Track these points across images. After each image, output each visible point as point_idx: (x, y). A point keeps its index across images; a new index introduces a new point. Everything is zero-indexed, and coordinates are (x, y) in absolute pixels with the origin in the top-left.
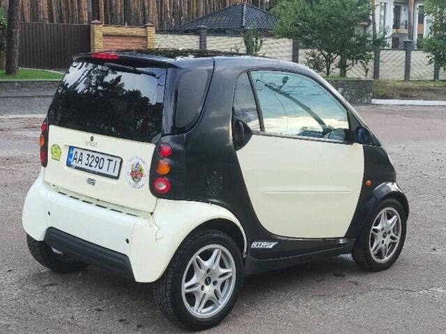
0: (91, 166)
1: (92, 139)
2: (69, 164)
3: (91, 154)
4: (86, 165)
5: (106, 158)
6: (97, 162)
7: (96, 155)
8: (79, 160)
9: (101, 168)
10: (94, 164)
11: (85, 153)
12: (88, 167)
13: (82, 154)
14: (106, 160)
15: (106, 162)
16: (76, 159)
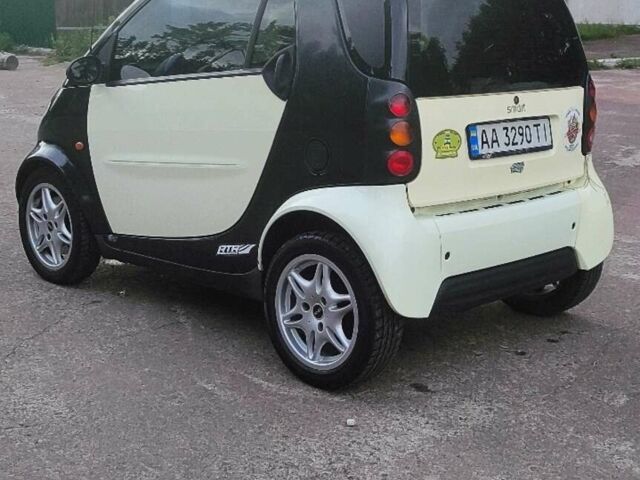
0: (513, 144)
1: (516, 100)
2: (474, 156)
3: (509, 125)
4: (507, 145)
5: (531, 123)
6: (521, 135)
7: (516, 125)
8: (493, 142)
9: (529, 142)
10: (518, 139)
11: (499, 128)
12: (512, 148)
13: (494, 130)
14: (531, 127)
15: (534, 129)
16: (487, 142)
